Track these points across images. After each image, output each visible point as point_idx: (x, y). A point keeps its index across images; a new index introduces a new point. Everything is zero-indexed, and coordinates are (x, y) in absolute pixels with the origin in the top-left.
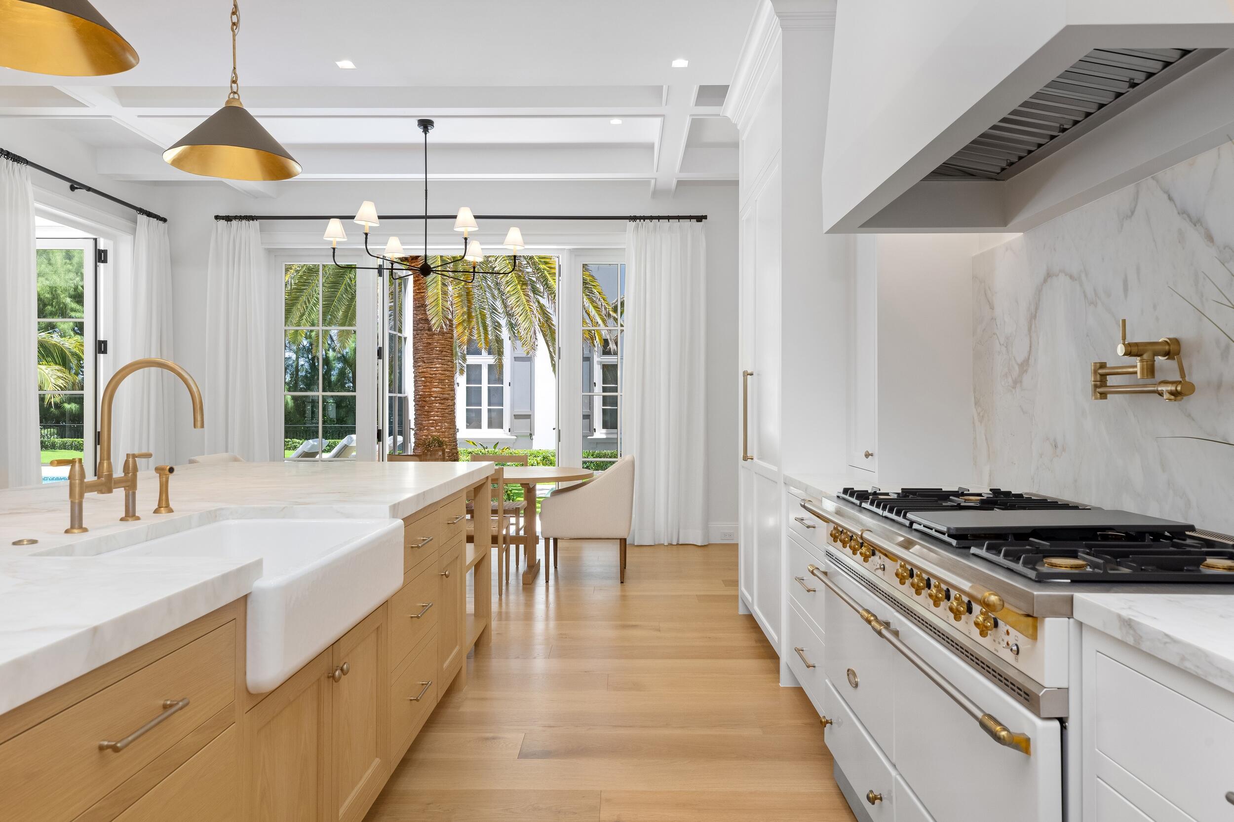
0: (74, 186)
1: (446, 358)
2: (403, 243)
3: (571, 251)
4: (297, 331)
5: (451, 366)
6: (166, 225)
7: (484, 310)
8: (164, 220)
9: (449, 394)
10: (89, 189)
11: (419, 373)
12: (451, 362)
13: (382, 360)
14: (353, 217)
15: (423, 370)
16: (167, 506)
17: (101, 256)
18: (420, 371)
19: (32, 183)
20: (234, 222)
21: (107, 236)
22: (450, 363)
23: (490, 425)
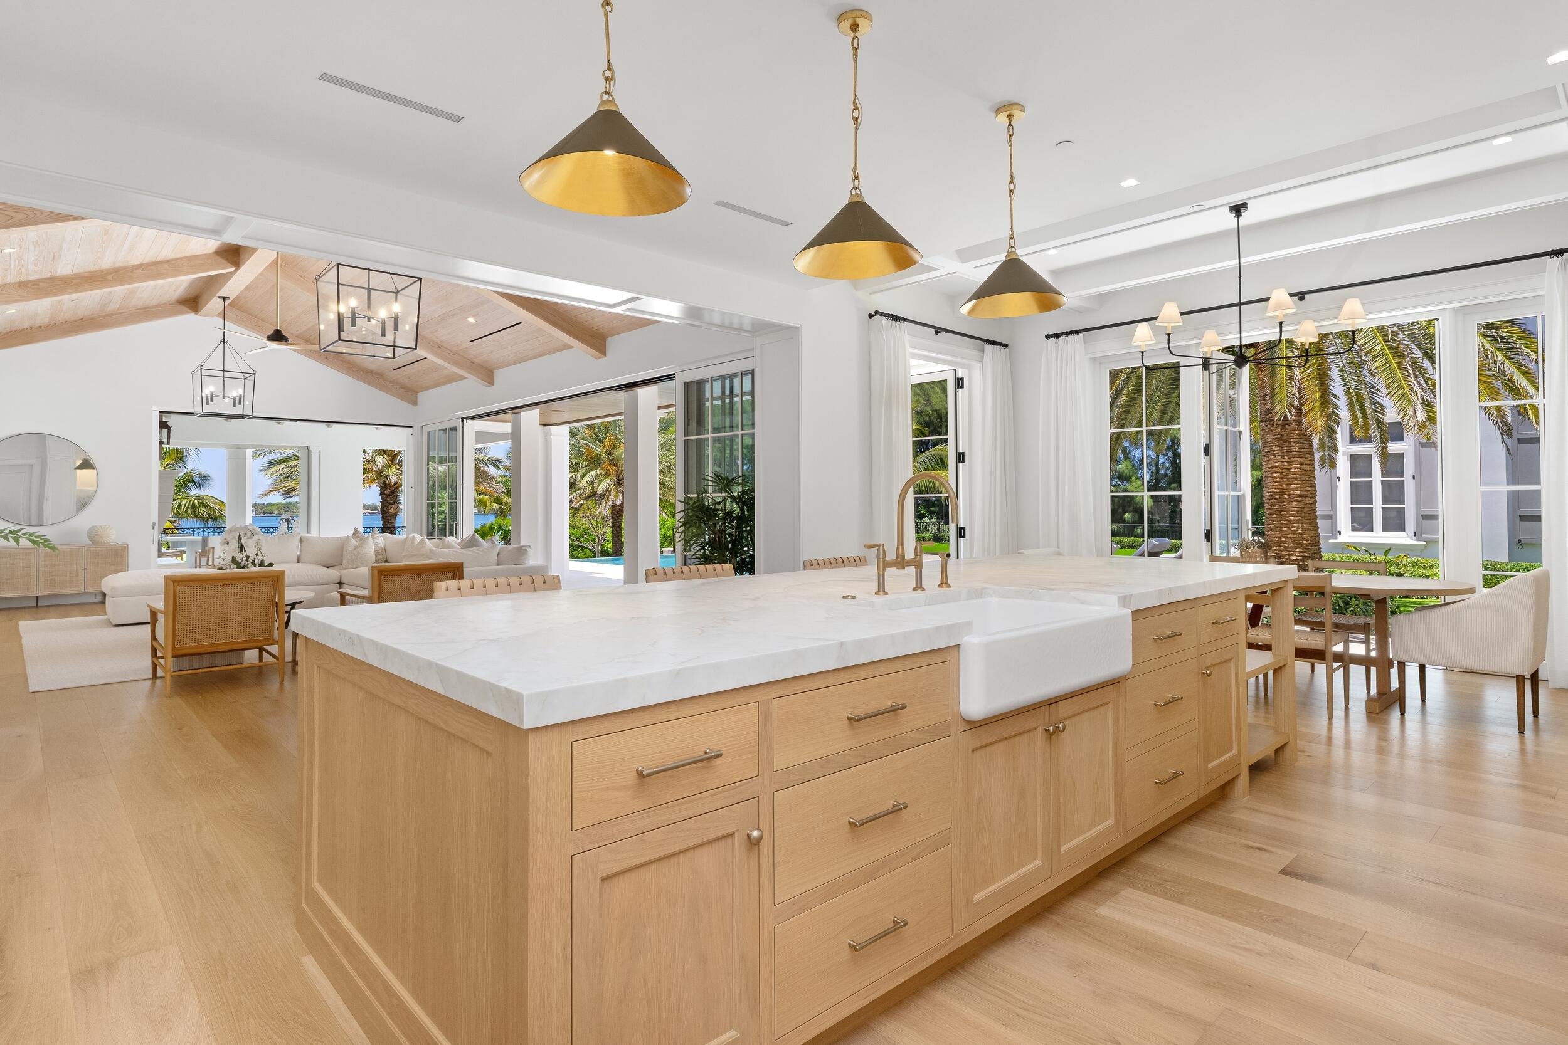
0: (938, 330)
1: (1303, 450)
2: (1219, 335)
3: (1456, 310)
4: (1119, 434)
5: (1310, 459)
6: (1007, 349)
7: (1361, 390)
8: (1006, 345)
9: (1307, 491)
10: (948, 331)
11: (1269, 468)
12: (1310, 454)
13: (1209, 457)
14: (1155, 318)
15: (1273, 465)
16: (947, 582)
17: (959, 383)
18: (1270, 466)
19: (908, 334)
20: (1062, 338)
21: (963, 366)
22: (1308, 456)
23: (1386, 528)
